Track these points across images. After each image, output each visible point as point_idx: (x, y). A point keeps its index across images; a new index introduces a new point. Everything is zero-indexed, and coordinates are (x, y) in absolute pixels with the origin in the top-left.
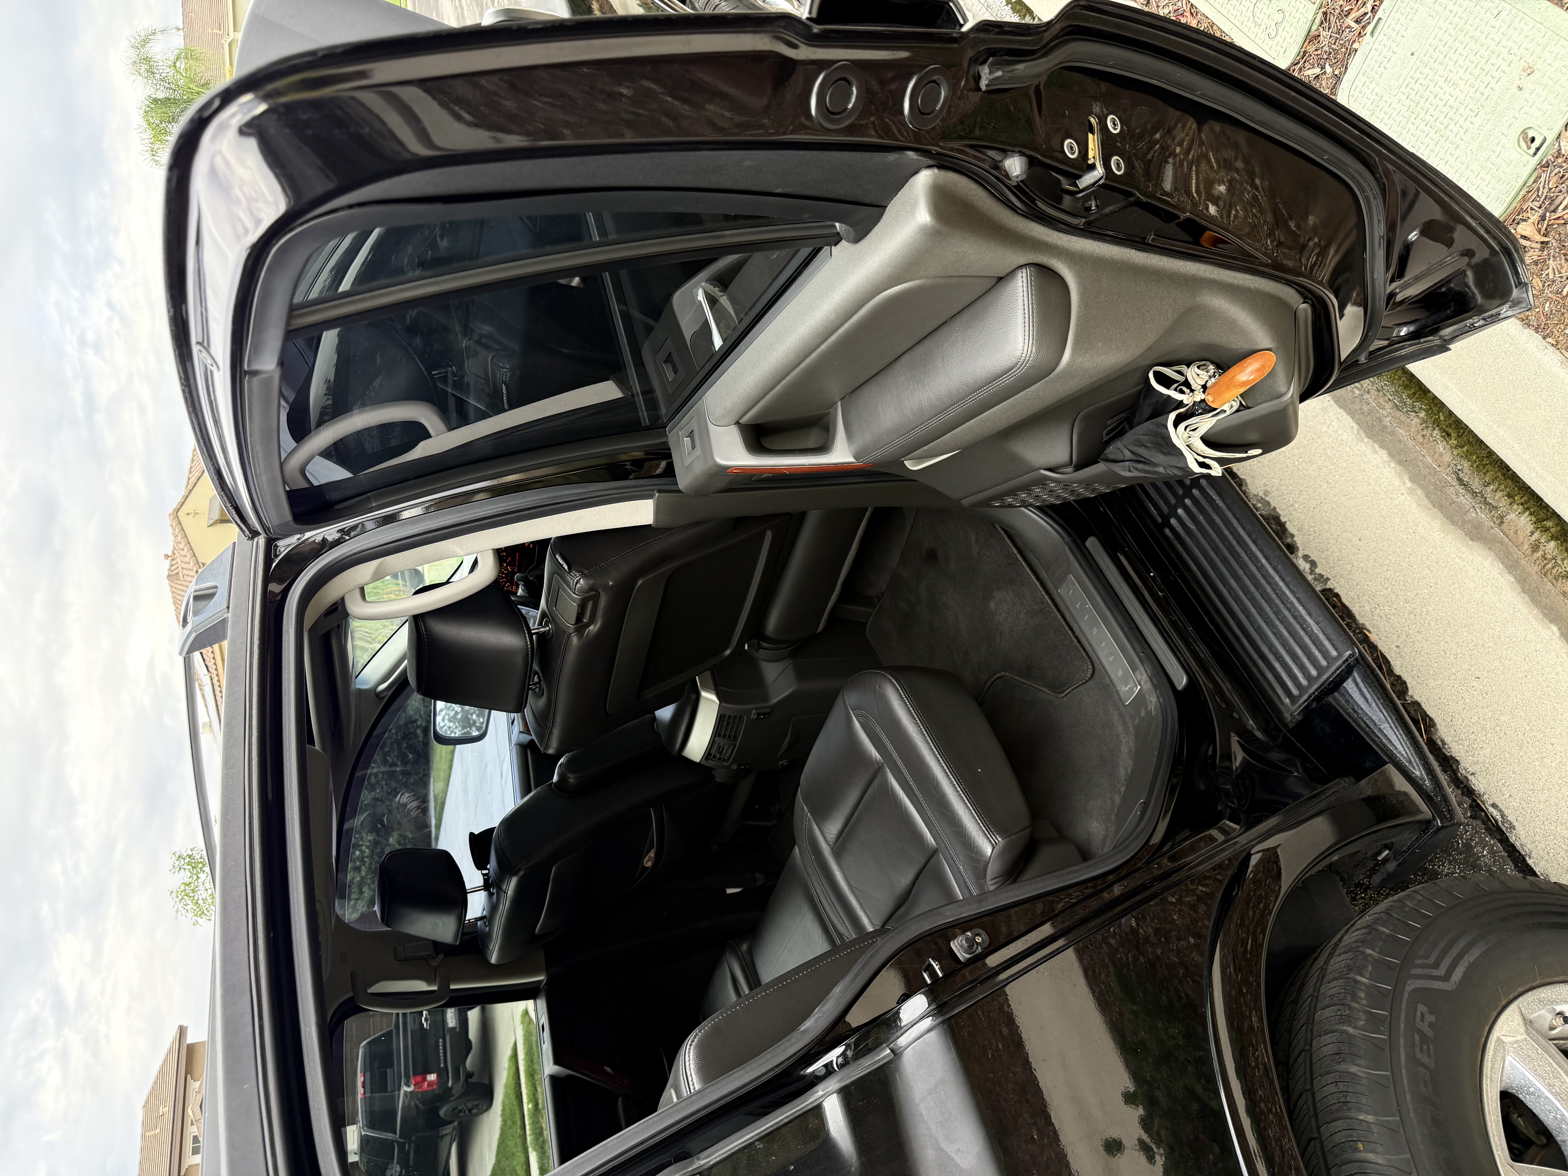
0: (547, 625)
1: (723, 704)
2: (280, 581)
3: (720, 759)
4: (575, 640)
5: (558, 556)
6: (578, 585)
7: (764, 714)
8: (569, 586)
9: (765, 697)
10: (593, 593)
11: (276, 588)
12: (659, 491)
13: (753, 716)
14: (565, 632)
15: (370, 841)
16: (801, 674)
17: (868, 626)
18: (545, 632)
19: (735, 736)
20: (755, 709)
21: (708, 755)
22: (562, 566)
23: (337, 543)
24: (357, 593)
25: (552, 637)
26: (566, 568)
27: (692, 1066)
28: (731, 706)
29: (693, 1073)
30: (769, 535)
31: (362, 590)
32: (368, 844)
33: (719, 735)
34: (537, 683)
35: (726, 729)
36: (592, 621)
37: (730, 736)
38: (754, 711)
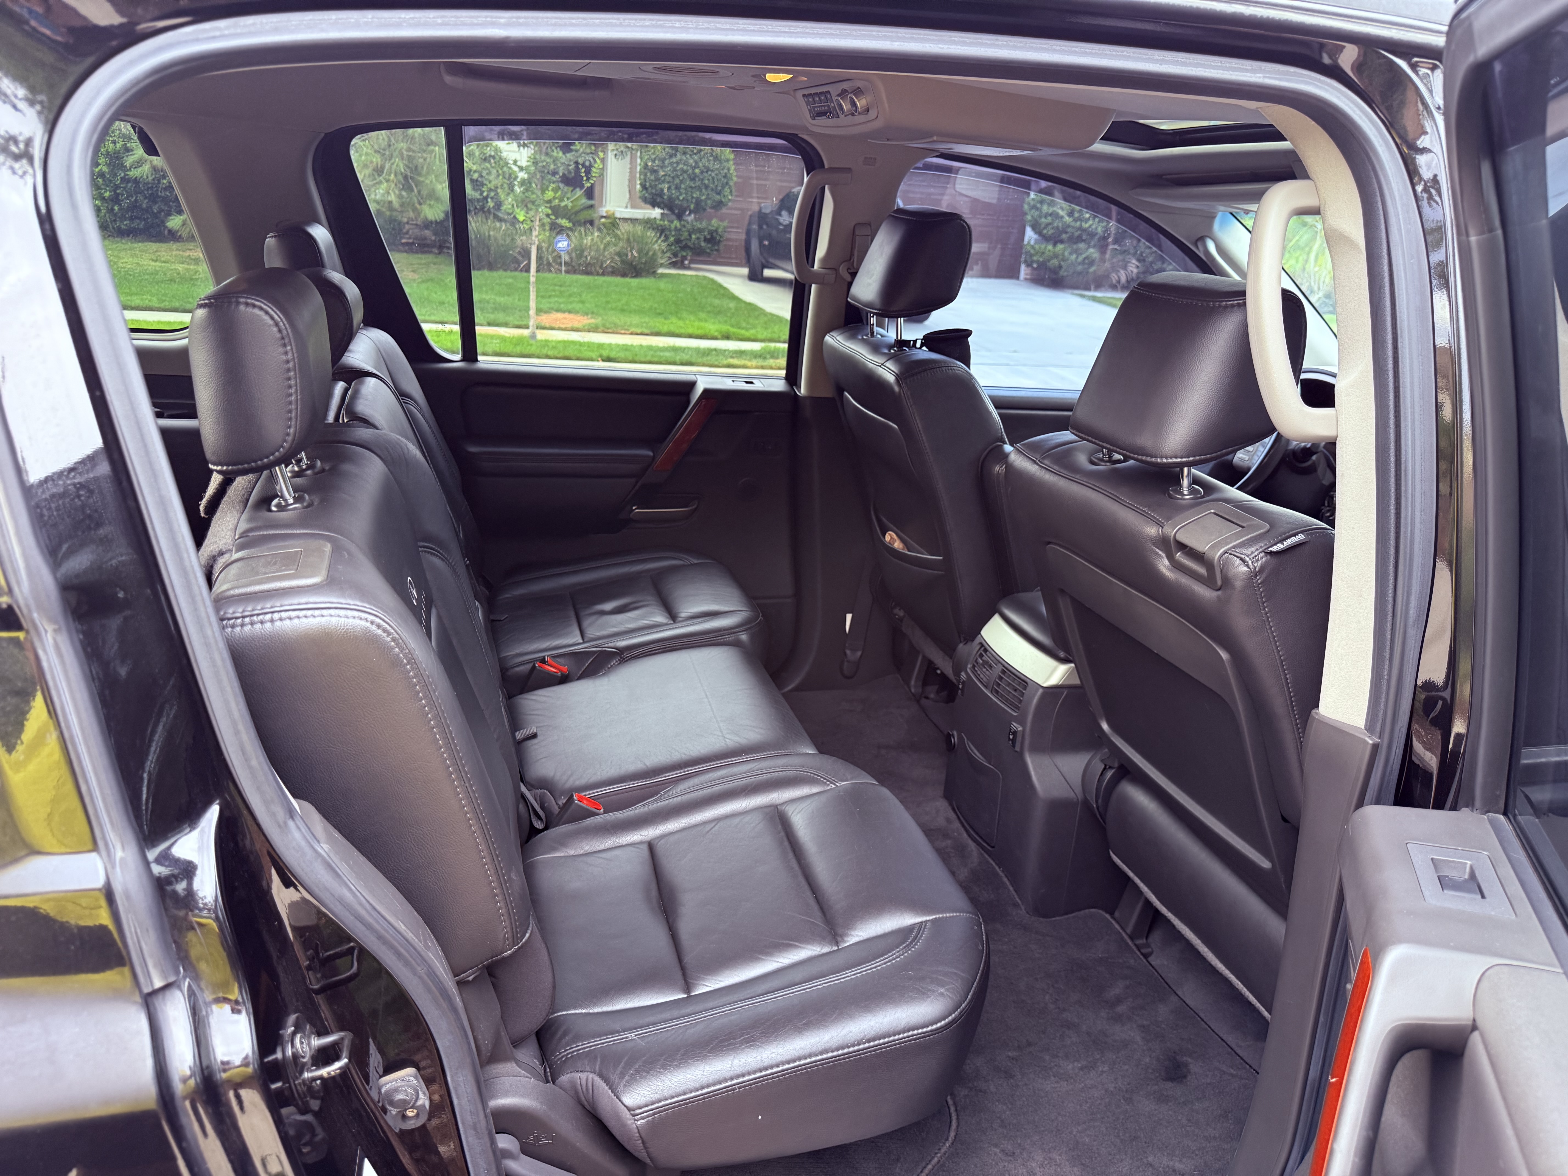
0: (1192, 491)
1: (1041, 691)
2: (1359, 67)
3: (976, 661)
4: (1152, 531)
5: (1301, 537)
6: (1238, 561)
7: (1014, 741)
8: (1242, 545)
9: (1036, 749)
10: (1219, 582)
11: (1348, 57)
12: (1376, 747)
13: (1016, 726)
14: (1168, 519)
15: (1096, 228)
16: (1058, 807)
17: (1108, 916)
18: (1180, 486)
19: (997, 692)
20: (1024, 731)
21: (985, 648)
22: (1281, 541)
23: (1412, 172)
24: (1310, 202)
25: (1170, 496)
26: (1274, 549)
27: (334, 621)
28: (1035, 701)
29: (323, 620)
30: (1266, 864)
31: (1315, 211)
32: (1094, 227)
33: (1003, 672)
34: (1110, 457)
35: (1009, 684)
36: (1177, 566)
37: (999, 685)
38: (1020, 729)
